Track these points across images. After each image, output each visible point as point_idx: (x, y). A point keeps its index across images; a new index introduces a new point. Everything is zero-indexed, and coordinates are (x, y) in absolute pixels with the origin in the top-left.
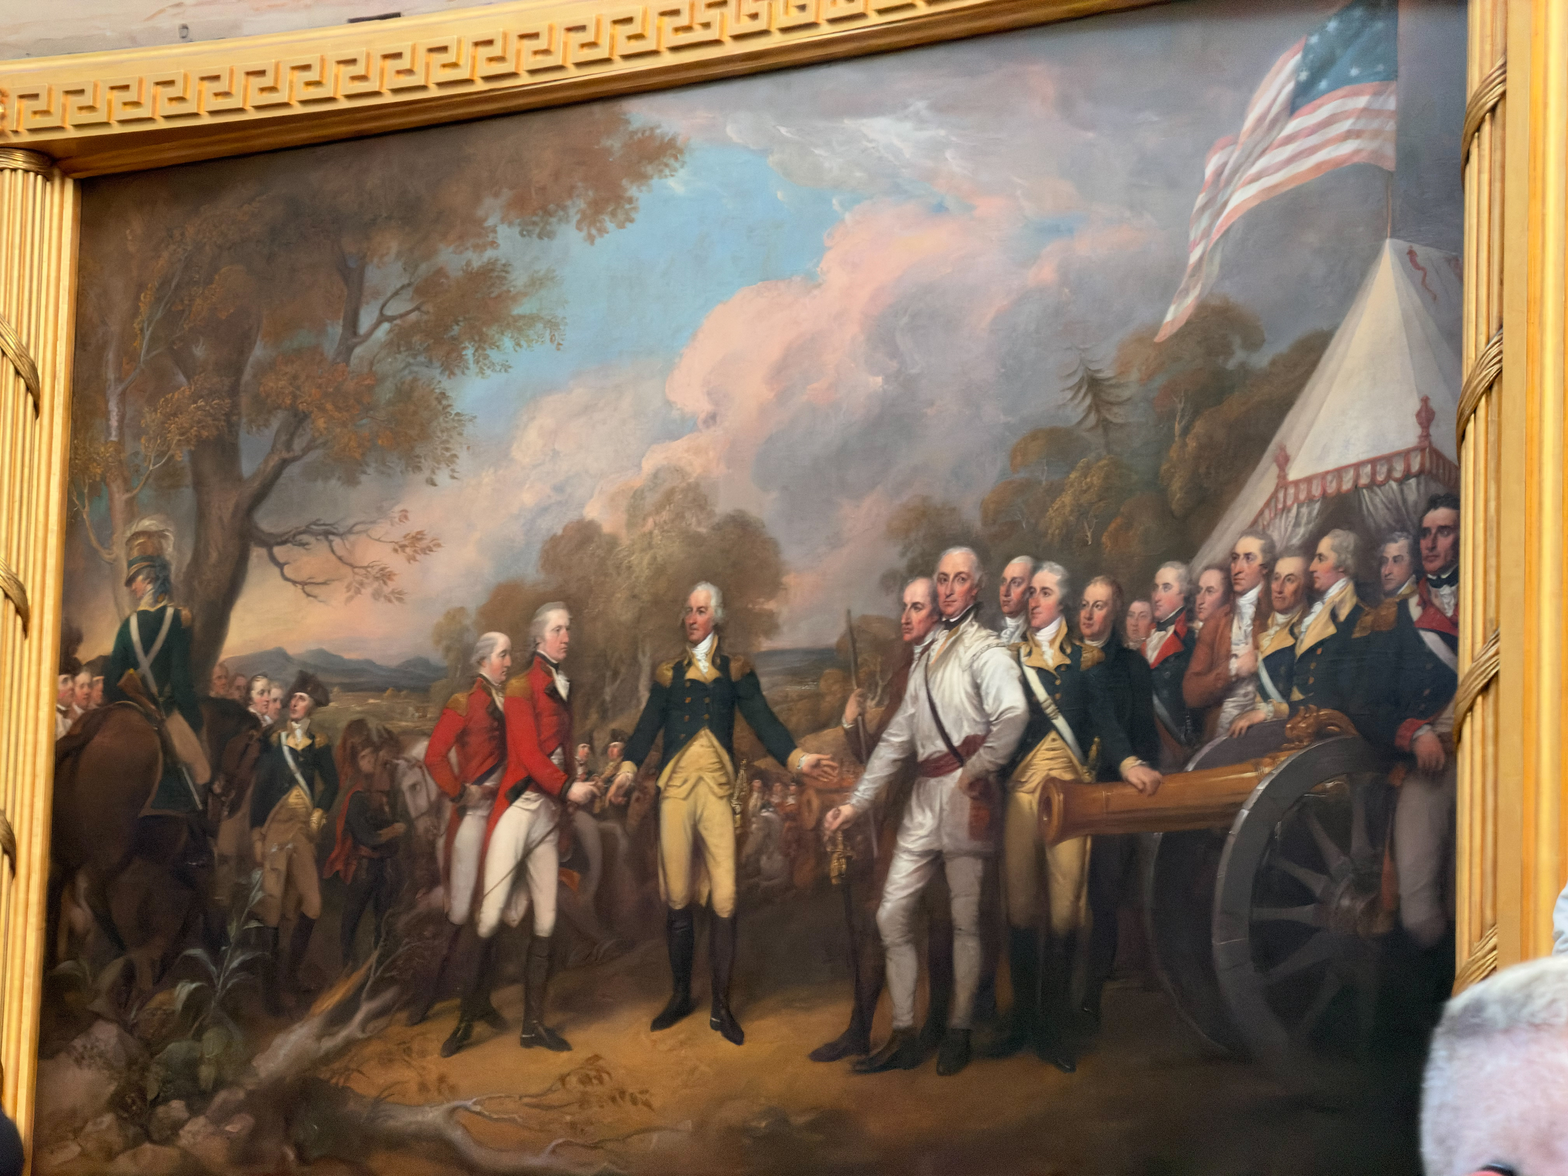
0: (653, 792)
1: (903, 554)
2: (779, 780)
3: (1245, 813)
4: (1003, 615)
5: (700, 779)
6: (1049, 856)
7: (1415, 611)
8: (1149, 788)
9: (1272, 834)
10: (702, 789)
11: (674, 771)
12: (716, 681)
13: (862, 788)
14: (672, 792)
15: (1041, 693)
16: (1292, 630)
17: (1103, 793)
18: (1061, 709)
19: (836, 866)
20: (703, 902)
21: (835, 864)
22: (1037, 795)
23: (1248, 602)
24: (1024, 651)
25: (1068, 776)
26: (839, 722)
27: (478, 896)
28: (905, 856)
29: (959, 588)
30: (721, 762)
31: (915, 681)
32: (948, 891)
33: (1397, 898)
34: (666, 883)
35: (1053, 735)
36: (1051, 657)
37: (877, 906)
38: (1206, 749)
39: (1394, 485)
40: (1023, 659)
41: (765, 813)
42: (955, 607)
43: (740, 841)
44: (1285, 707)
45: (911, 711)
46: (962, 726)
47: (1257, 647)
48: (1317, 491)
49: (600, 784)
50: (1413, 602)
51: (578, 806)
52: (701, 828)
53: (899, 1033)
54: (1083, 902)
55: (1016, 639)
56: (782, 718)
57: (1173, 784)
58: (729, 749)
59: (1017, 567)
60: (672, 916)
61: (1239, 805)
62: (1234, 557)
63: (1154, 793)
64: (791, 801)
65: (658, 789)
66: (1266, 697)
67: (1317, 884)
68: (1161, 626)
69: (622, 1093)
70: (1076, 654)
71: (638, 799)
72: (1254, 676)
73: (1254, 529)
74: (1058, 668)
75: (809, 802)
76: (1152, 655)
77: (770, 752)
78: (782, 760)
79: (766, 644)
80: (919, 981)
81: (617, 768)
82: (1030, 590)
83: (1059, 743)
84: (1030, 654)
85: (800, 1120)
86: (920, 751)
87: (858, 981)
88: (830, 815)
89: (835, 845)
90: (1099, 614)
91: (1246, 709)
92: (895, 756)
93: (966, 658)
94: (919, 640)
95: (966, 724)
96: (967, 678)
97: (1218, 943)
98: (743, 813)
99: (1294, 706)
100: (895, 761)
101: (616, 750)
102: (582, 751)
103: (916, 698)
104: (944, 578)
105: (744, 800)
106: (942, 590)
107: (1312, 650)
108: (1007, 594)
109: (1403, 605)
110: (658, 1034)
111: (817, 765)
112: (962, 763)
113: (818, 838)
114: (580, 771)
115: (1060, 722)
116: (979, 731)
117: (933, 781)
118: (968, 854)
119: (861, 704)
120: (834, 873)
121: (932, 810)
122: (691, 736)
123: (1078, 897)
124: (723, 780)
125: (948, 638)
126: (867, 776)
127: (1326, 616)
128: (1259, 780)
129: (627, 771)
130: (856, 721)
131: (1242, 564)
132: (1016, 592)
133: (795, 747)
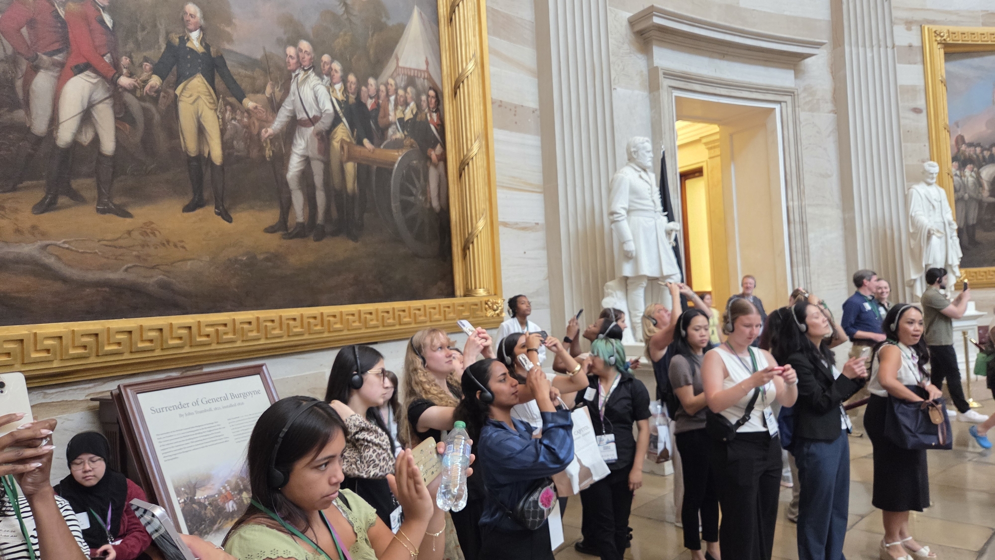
0: (173, 96)
1: (285, 33)
2: (239, 109)
3: (396, 165)
4: (323, 74)
5: (198, 97)
6: (344, 166)
7: (429, 118)
8: (372, 151)
9: (403, 174)
10: (200, 102)
11: (184, 89)
12: (203, 53)
13: (276, 123)
14: (182, 98)
15: (338, 108)
16: (403, 112)
17: (358, 149)
18: (345, 115)
19: (268, 153)
20: (206, 155)
21: (267, 152)
22: (339, 143)
23: (392, 98)
24: (331, 90)
25: (348, 140)
26: (264, 93)
27: (54, 121)
28: (295, 155)
29: (307, 57)
30: (209, 92)
31: (293, 87)
32: (312, 173)
33: (431, 198)
34: (185, 142)
35: (342, 124)
36: (340, 96)
37: (287, 173)
38: (385, 143)
39: (422, 80)
40: (331, 93)
41: (233, 122)
42: (306, 63)
43: (223, 132)
44: (403, 136)
45: (293, 98)
46: (312, 112)
47: (395, 114)
48: (406, 73)
49: (138, 81)
50: (428, 115)
51: (125, 89)
52: (201, 120)
53: (298, 224)
54: (356, 184)
55: (328, 84)
56: (238, 82)
57: (378, 151)
58: (214, 88)
59: (326, 58)
60: (189, 159)
61: (394, 163)
62: (388, 83)
63: (373, 153)
64: (245, 120)
65: (176, 96)
66: (399, 131)
67: (414, 191)
68: (371, 98)
69: (168, 242)
70: (347, 97)
71: (164, 97)
72: (395, 123)
73: (392, 76)
74: (342, 100)
75: (254, 123)
76: (369, 107)
77: (234, 95)
78: (240, 101)
79: (227, 46)
80: (304, 204)
81: (150, 77)
82: (331, 69)
83: (344, 127)
84: (333, 92)
85: (262, 257)
86: (298, 116)
87: (281, 201)
88: (263, 131)
89: (267, 144)
90: (353, 87)
91: (394, 133)
92: (288, 114)
93: (312, 85)
94: (294, 71)
95: (313, 111)
96: (313, 93)
97: (393, 205)
98: (223, 119)
99: (405, 136)
100: (288, 116)
101: (148, 68)
102: (125, 61)
103: (294, 94)
104: (301, 50)
105: (223, 113)
106: (300, 54)
107: (408, 121)
108: (324, 67)
109: (426, 115)
110: (186, 214)
111: (256, 108)
112: (313, 125)
113: (259, 140)
114: (125, 71)
115: (344, 120)
116: (318, 114)
117: (303, 129)
118: (318, 159)
119: (273, 88)
120: (267, 156)
121: (304, 139)
122: (192, 75)
123: (354, 183)
124: (212, 101)
125: (304, 75)
126: (277, 119)
127: (410, 111)
128: (399, 155)
129: (155, 81)
130: (271, 94)
131: (389, 87)
132: (327, 67)
133: (245, 97)
